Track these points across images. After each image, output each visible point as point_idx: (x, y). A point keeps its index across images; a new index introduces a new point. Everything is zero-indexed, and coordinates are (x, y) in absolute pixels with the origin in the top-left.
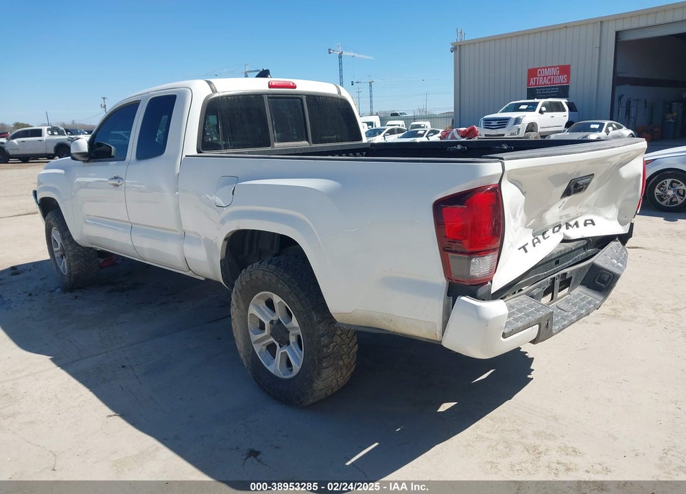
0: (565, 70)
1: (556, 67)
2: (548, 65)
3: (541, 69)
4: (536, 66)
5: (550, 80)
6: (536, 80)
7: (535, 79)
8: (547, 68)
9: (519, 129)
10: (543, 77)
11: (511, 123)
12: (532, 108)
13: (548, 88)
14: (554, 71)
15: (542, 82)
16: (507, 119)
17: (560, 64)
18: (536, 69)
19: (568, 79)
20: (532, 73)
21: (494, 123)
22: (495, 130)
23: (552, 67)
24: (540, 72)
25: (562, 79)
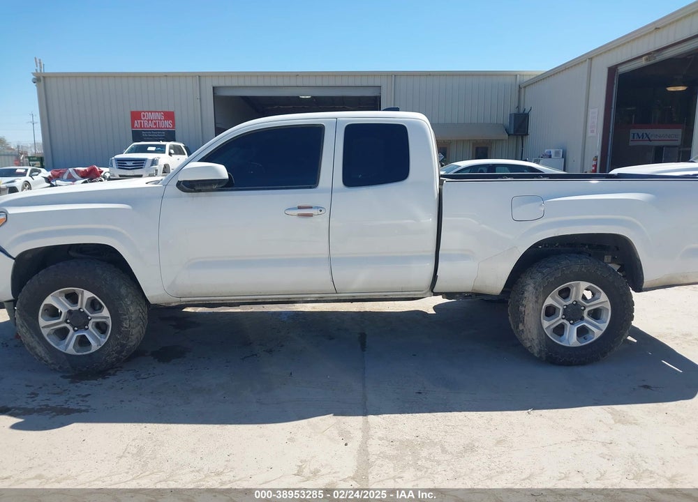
0: (169, 116)
1: (160, 112)
2: (151, 110)
3: (145, 112)
4: (139, 110)
5: (155, 124)
6: (141, 123)
7: (139, 121)
8: (151, 112)
9: (157, 170)
10: (148, 120)
11: (148, 164)
12: (161, 150)
13: (154, 131)
14: (159, 116)
15: (149, 125)
16: (144, 160)
17: (163, 110)
18: (140, 113)
19: (174, 124)
20: (136, 116)
21: (129, 164)
22: (131, 171)
23: (156, 112)
24: (144, 116)
25: (167, 124)
